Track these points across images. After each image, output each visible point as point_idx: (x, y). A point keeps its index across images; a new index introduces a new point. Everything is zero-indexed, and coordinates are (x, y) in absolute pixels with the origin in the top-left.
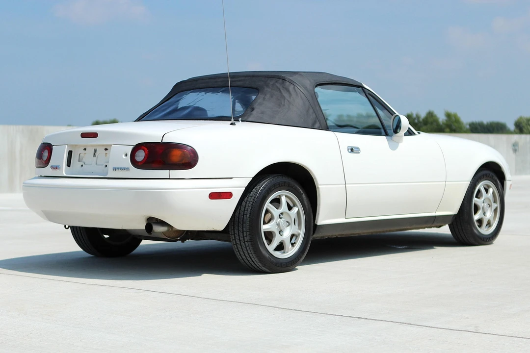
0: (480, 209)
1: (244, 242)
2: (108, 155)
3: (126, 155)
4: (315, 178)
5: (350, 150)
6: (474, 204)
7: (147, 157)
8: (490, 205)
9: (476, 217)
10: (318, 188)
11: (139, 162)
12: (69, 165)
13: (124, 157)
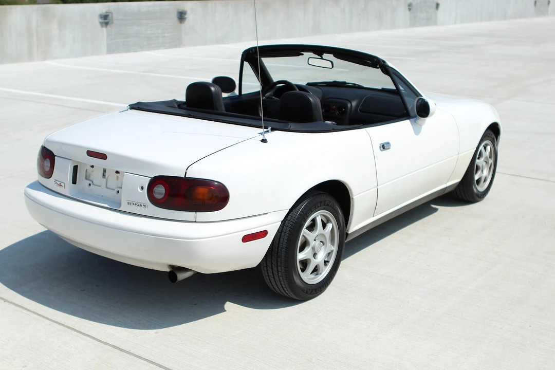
0: (480, 169)
1: (279, 277)
2: (120, 179)
3: (142, 188)
4: (350, 190)
5: (382, 148)
6: (477, 166)
7: (168, 194)
8: (487, 163)
9: (476, 177)
10: (352, 198)
11: (158, 199)
12: (74, 182)
13: (139, 190)
